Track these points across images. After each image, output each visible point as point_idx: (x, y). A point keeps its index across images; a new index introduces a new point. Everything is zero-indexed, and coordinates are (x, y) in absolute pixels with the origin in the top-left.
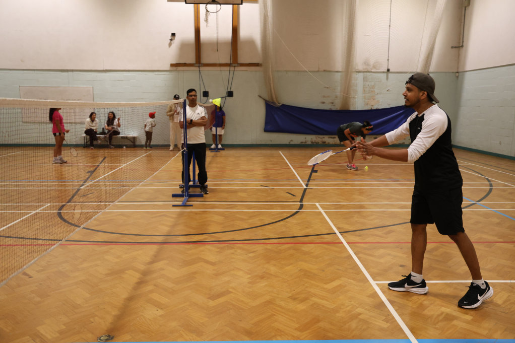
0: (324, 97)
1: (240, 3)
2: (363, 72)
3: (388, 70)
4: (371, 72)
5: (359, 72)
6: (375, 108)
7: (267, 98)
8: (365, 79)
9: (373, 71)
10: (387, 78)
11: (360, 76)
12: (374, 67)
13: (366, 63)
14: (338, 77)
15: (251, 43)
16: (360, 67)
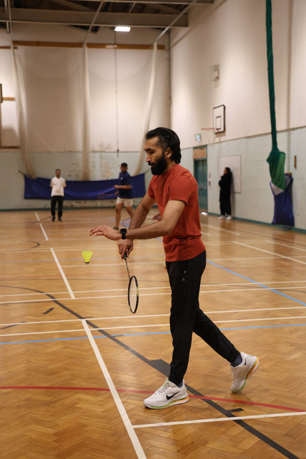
0: (70, 171)
1: (1, 101)
2: (99, 152)
3: (118, 150)
4: (105, 152)
5: (96, 152)
6: (110, 178)
7: (25, 173)
8: (101, 157)
9: (107, 151)
10: (118, 156)
11: (97, 155)
12: (107, 148)
13: (101, 145)
14: (80, 156)
15: (11, 131)
16: (97, 148)
